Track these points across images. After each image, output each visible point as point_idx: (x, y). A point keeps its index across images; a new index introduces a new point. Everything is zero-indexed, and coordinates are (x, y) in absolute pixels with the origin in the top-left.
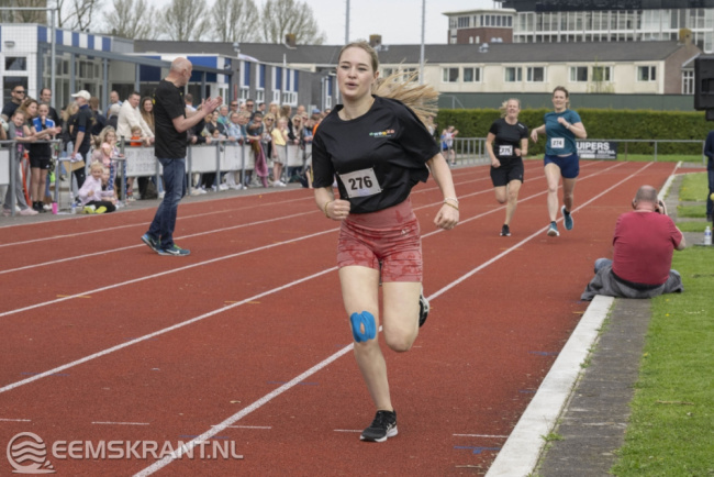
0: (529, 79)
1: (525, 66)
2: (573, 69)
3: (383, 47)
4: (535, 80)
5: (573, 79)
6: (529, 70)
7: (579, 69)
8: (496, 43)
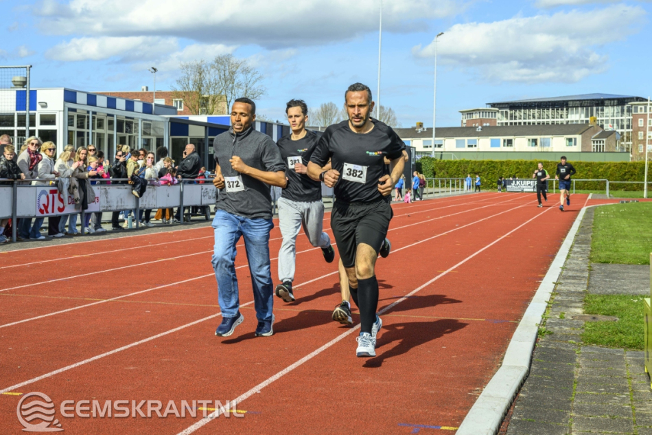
0: (504, 146)
1: (502, 138)
2: (529, 140)
3: (424, 129)
4: (508, 146)
5: (529, 145)
6: (504, 141)
7: (533, 140)
8: (486, 126)
